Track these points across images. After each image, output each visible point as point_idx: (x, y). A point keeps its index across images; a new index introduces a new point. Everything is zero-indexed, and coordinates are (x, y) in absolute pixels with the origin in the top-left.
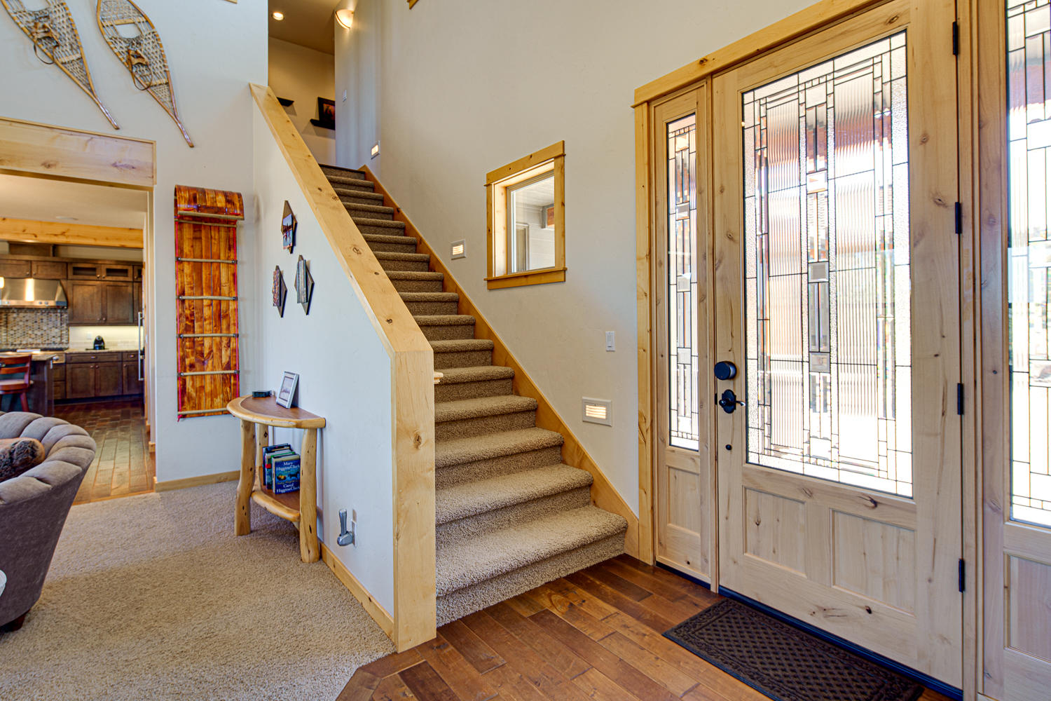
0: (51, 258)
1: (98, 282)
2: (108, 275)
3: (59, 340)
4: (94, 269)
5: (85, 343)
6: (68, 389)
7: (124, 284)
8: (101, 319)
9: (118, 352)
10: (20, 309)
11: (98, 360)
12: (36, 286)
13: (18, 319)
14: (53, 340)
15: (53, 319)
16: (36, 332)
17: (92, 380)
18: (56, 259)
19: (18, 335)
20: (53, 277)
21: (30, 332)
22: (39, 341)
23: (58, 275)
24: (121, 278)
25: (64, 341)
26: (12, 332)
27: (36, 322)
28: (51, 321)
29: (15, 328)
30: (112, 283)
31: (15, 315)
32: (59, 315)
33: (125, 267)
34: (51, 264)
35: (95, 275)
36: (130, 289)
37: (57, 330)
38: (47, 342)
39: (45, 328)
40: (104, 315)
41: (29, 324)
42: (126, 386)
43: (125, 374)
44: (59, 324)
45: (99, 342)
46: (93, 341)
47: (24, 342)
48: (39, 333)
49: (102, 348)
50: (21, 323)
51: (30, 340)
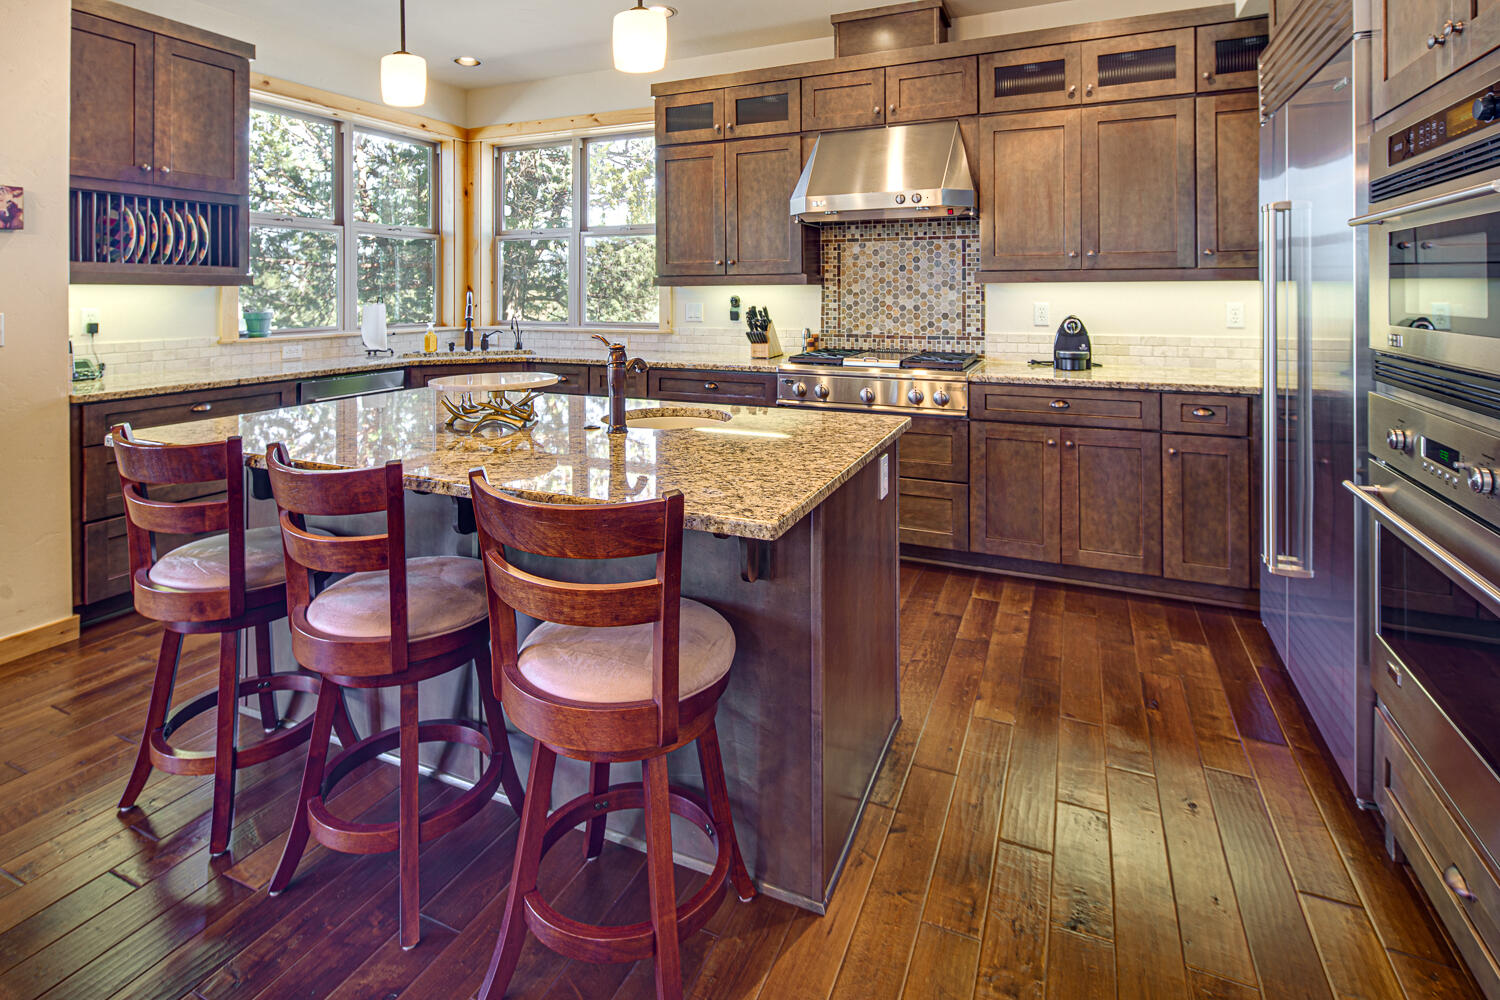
0: (936, 49)
1: (1072, 113)
2: (1102, 83)
3: (958, 325)
4: (1058, 66)
5: (1029, 340)
6: (977, 515)
7: (1160, 109)
8: (1080, 254)
9: (1144, 391)
10: (873, 223)
11: (1070, 418)
12: (913, 148)
13: (862, 262)
14: (944, 324)
15: (944, 259)
16: (902, 301)
17: (1052, 494)
18: (949, 49)
19: (863, 308)
20: (939, 114)
21: (889, 300)
22: (909, 330)
23: (956, 101)
24: (1152, 88)
25: (971, 330)
26: (849, 300)
27: (902, 268)
28: (938, 264)
29: (856, 288)
30: (1115, 111)
31: (856, 249)
32: (958, 243)
33: (1162, 41)
34: (938, 68)
35: (1061, 86)
36: (1182, 127)
37: (953, 295)
38: (928, 333)
39: (924, 288)
40: (1091, 236)
41: (888, 274)
42: (1173, 541)
43: (1170, 488)
44: (959, 277)
45: (1073, 342)
46: (1053, 334)
47: (876, 331)
48: (910, 304)
49: (1082, 363)
50: (869, 273)
51: (889, 324)
